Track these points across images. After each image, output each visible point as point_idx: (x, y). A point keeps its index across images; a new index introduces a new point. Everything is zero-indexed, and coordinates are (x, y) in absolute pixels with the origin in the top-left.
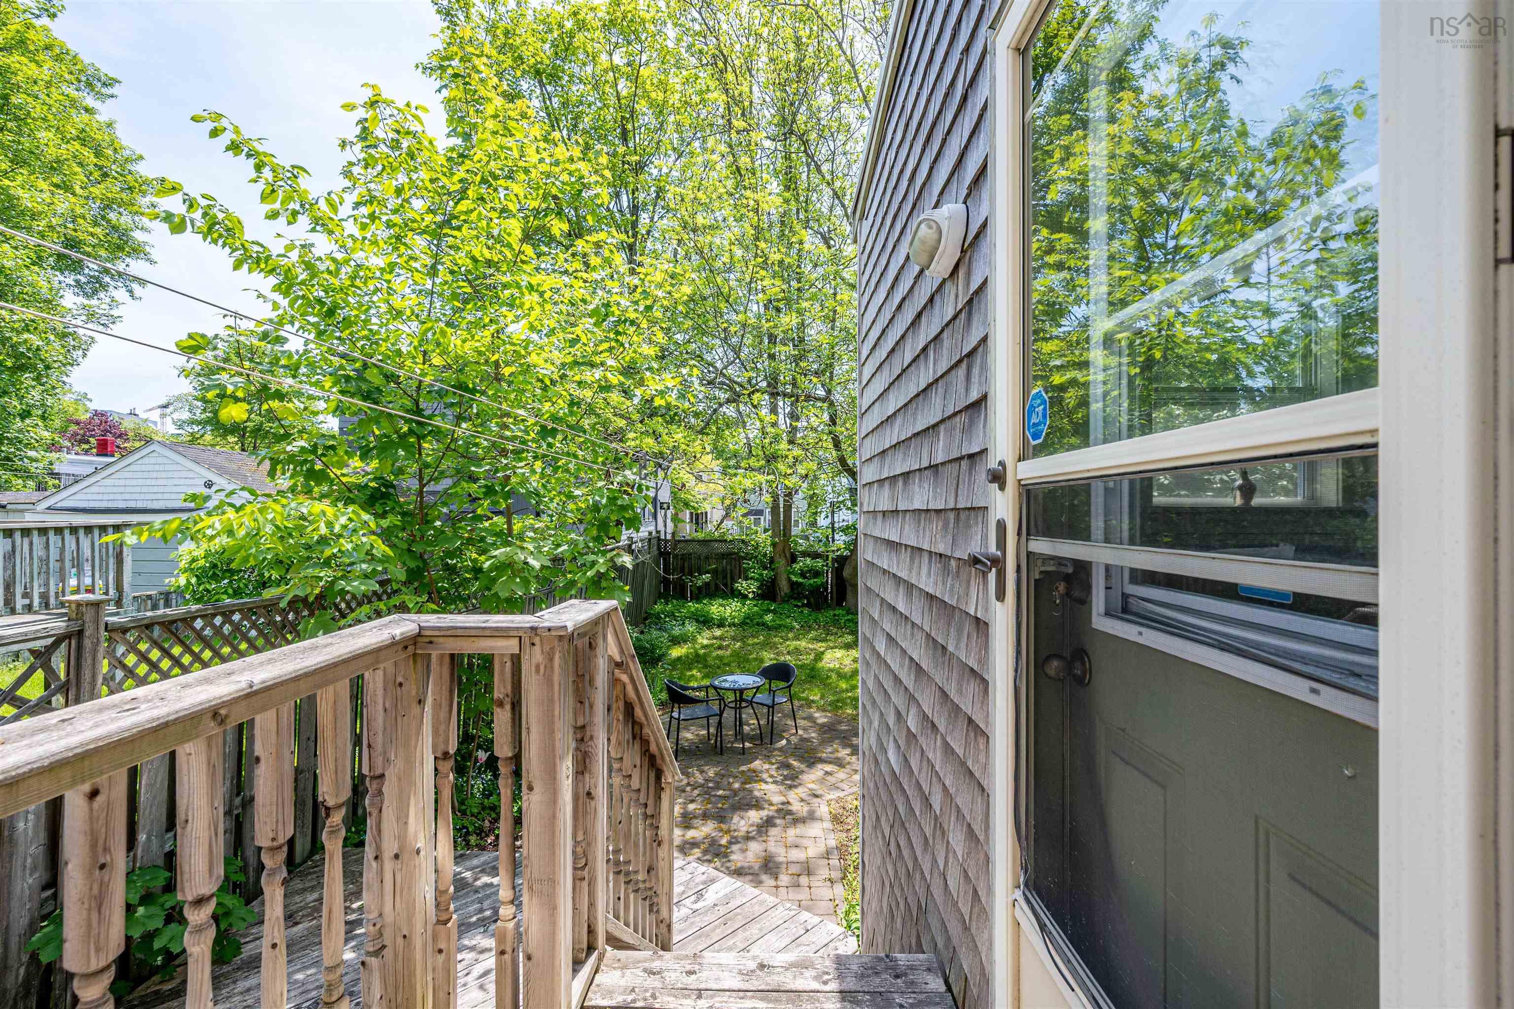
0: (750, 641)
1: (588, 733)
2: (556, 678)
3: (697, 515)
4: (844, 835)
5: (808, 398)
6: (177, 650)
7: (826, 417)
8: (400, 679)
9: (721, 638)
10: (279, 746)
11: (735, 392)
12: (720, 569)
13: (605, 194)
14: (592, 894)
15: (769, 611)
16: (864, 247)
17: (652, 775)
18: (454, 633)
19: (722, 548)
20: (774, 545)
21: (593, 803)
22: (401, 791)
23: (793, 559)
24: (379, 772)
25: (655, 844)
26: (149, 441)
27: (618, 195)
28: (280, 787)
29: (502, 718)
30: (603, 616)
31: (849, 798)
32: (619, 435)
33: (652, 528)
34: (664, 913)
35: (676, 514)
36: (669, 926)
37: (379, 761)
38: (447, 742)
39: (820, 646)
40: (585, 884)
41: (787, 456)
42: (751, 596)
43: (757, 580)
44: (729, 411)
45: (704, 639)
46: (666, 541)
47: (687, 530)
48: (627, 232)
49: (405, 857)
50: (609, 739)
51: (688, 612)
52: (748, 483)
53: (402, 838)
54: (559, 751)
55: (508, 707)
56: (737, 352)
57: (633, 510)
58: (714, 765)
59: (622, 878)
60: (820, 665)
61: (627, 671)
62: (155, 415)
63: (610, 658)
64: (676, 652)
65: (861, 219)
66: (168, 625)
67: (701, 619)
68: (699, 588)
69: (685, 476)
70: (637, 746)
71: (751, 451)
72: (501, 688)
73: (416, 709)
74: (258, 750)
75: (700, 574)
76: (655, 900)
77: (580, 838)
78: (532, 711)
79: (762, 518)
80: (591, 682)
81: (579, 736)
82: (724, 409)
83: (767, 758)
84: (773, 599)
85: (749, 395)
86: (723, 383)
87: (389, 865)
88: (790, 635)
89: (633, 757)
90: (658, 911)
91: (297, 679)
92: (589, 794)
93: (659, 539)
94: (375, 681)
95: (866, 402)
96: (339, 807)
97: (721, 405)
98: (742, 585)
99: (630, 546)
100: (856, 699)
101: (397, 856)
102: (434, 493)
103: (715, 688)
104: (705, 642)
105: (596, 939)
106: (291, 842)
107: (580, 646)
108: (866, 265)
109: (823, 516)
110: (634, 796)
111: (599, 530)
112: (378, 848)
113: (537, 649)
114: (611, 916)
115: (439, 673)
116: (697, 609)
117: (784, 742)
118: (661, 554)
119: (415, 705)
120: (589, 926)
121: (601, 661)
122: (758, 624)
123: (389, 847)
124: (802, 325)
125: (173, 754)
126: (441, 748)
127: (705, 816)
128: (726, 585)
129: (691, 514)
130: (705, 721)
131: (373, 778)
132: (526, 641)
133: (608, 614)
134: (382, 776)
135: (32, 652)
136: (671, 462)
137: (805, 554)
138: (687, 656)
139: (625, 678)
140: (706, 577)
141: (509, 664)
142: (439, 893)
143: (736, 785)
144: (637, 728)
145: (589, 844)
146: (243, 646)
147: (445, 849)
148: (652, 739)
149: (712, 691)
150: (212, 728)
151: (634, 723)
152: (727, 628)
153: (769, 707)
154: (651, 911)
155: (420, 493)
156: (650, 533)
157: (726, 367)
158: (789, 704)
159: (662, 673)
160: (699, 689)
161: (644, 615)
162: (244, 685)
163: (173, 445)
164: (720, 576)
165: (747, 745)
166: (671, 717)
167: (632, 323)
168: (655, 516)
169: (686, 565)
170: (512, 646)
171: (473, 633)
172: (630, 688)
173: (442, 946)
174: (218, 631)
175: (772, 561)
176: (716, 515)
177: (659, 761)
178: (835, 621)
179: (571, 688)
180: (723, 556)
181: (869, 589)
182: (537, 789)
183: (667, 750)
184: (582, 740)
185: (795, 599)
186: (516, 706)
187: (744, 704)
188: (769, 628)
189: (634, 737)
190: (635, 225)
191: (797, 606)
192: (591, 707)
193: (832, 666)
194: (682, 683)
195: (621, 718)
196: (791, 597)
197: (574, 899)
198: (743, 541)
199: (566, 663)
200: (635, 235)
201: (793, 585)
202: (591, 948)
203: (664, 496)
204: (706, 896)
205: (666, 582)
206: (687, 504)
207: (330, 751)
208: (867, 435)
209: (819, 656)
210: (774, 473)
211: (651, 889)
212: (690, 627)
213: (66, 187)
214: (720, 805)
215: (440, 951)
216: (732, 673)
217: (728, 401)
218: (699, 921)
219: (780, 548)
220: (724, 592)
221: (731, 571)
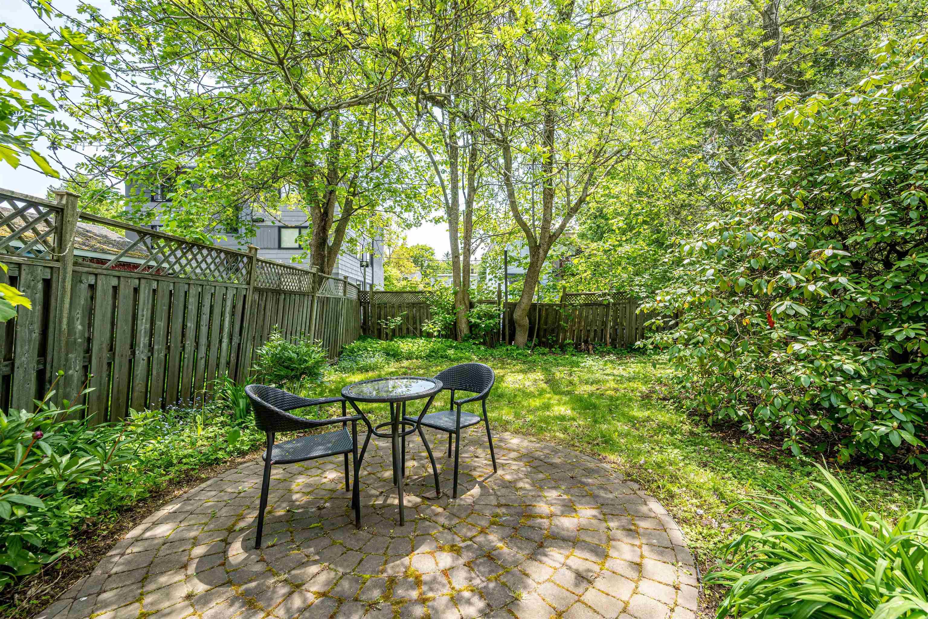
9: (408, 367)
12: (411, 315)
15: (452, 347)
19: (411, 299)
20: (455, 293)
23: (472, 305)
42: (436, 335)
43: (441, 322)
46: (366, 293)
51: (380, 347)
67: (391, 353)
68: (393, 330)
75: (394, 319)
84: (456, 338)
93: (359, 290)
98: (426, 325)
116: (389, 346)
118: (361, 303)
128: (415, 328)
137: (480, 302)
140: (399, 322)
152: (415, 360)
153: (451, 432)
164: (411, 321)
169: (382, 313)
175: (454, 307)
178: (509, 355)
180: (413, 305)
185: (474, 339)
188: (451, 361)
191: (474, 344)
196: (470, 337)
198: (430, 292)
201: (472, 327)
205: (365, 327)
212: (379, 359)
219: (460, 296)
220: (414, 333)
221: (420, 317)
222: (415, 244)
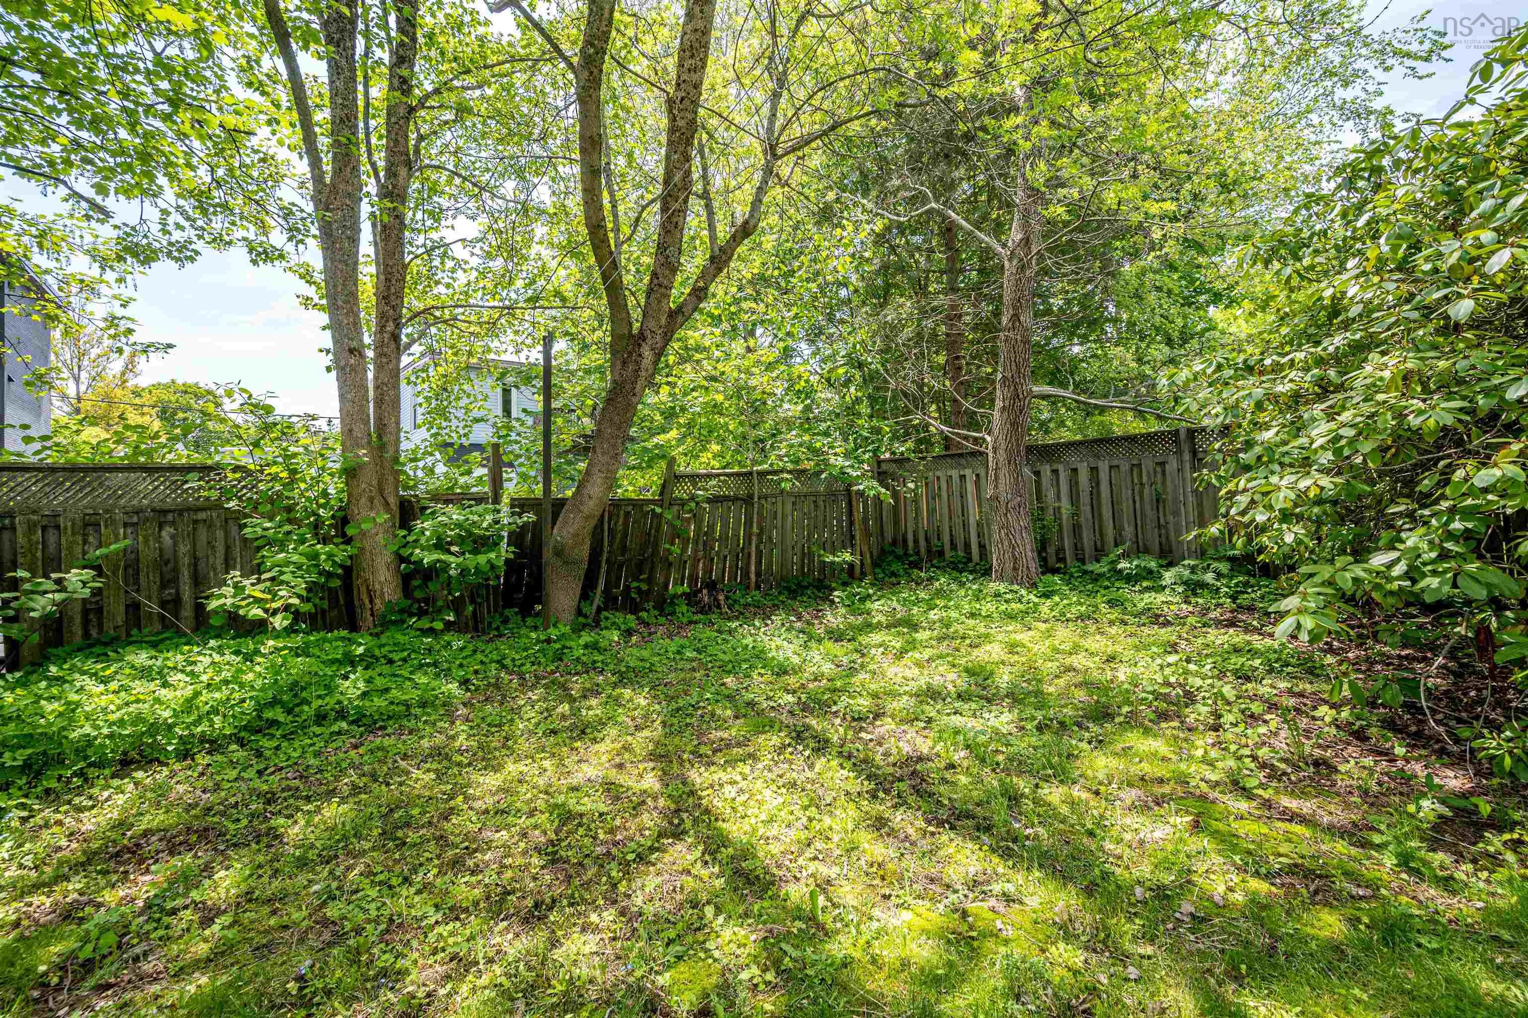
12: (148, 554)
20: (352, 471)
23: (411, 510)
42: (279, 622)
137: (439, 498)
164: (149, 579)
175: (343, 521)
185: (421, 614)
191: (426, 632)
196: (408, 612)
219: (368, 481)
220: (166, 624)
221: (195, 561)
222: (165, 380)
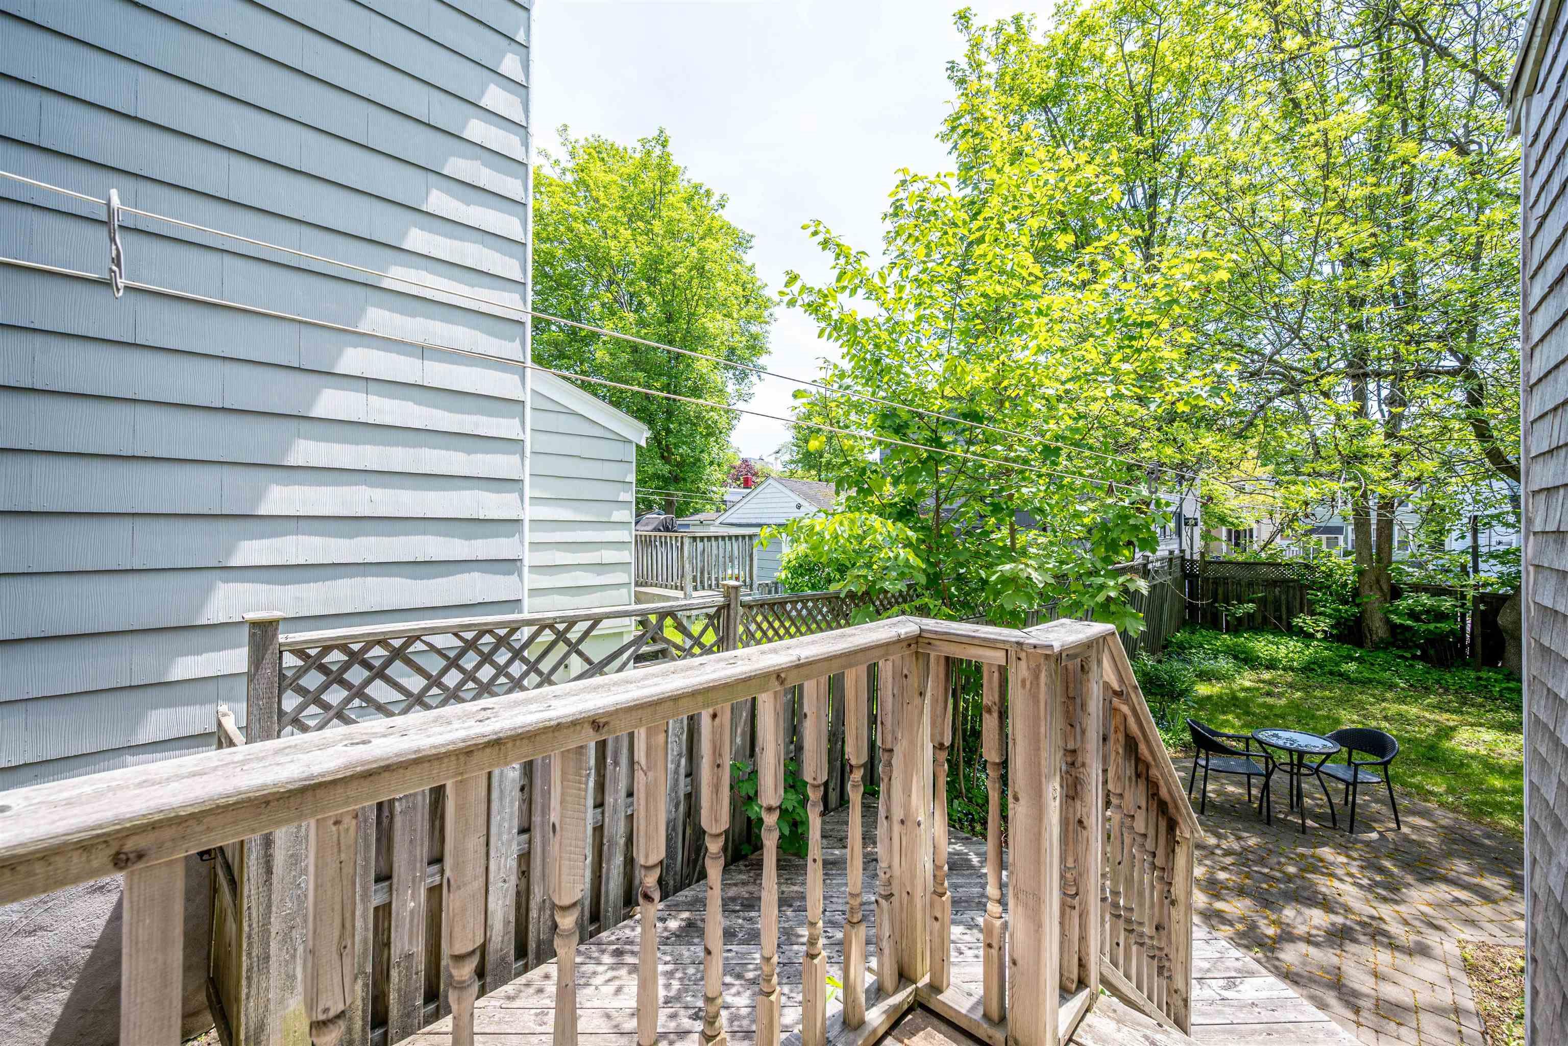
0: (1317, 693)
1: (1080, 759)
2: (1042, 697)
3: (1238, 533)
4: (1495, 1003)
5: (1422, 374)
6: (776, 624)
7: (1459, 396)
8: (905, 672)
9: (1270, 683)
10: (819, 709)
11: (1292, 380)
12: (1270, 598)
13: (1115, 193)
14: (1083, 927)
15: (1352, 659)
16: (1537, 135)
17: (1163, 825)
18: (948, 638)
19: (1274, 574)
20: (1361, 573)
21: (1085, 833)
22: (906, 766)
23: (1396, 593)
24: (889, 746)
25: (1166, 902)
26: (767, 477)
27: (1131, 191)
28: (819, 739)
29: (990, 724)
30: (1097, 640)
31: (1507, 951)
32: (1132, 446)
33: (1175, 547)
34: (1179, 984)
35: (1208, 531)
36: (1186, 1001)
37: (889, 738)
38: (942, 734)
39: (1448, 719)
40: (1076, 914)
41: (1380, 456)
42: (1319, 635)
43: (1330, 616)
44: (1286, 405)
45: (1246, 680)
46: (1192, 561)
47: (1223, 549)
48: (1142, 227)
49: (909, 823)
50: (1105, 771)
51: (1223, 645)
52: (1311, 493)
53: (907, 806)
54: (1045, 770)
55: (996, 715)
56: (1295, 332)
57: (1149, 529)
58: (1256, 834)
59: (1121, 924)
60: (1447, 744)
61: (1128, 701)
62: (771, 459)
63: (1107, 686)
64: (1203, 689)
65: (1529, 95)
66: (772, 605)
67: (1242, 656)
68: (1239, 620)
69: (1219, 488)
70: (1142, 786)
71: (1318, 452)
72: (989, 696)
73: (917, 700)
74: (806, 709)
75: (1240, 602)
76: (1167, 964)
77: (1070, 864)
78: (1018, 725)
79: (1341, 538)
80: (1083, 706)
81: (1069, 759)
82: (1277, 403)
83: (1344, 848)
84: (1360, 644)
85: (1316, 380)
86: (1274, 373)
87: (897, 827)
88: (1388, 695)
89: (1136, 797)
90: (1169, 978)
91: (830, 659)
92: (1080, 822)
93: (1183, 558)
94: (886, 670)
95: (1538, 367)
96: (859, 767)
97: (1270, 400)
98: (1302, 620)
99: (1145, 565)
100: (1520, 807)
101: (902, 822)
102: (947, 510)
103: (1260, 742)
104: (1247, 684)
105: (1088, 976)
106: (826, 784)
107: (1070, 667)
108: (1539, 162)
109: (1455, 534)
110: (1139, 839)
111: (1107, 550)
112: (888, 810)
113: (1023, 664)
114: (1107, 960)
115: (937, 670)
116: (1236, 644)
117: (1374, 836)
118: (1185, 576)
119: (916, 695)
120: (1080, 960)
121: (1095, 687)
122: (1331, 673)
123: (897, 814)
124: (1412, 276)
125: (754, 699)
126: (938, 738)
127: (1241, 892)
128: (1279, 619)
129: (1229, 531)
130: (1245, 779)
131: (885, 750)
132: (1012, 654)
133: (1104, 638)
134: (891, 751)
135: (707, 615)
136: (1196, 472)
137: (1417, 588)
138: (1220, 697)
139: (1125, 709)
140: (1250, 607)
141: (996, 675)
142: (937, 867)
143: (1292, 869)
144: (1141, 767)
145: (1080, 875)
146: (814, 626)
147: (939, 827)
148: (1162, 783)
149: (1254, 745)
150: (776, 686)
151: (1138, 760)
152: (1281, 672)
153: (1348, 784)
154: (1160, 973)
155: (937, 512)
156: (1171, 552)
157: (1278, 352)
158: (1384, 786)
159: (1183, 713)
160: (1238, 738)
161: (1163, 642)
162: (794, 658)
163: (779, 480)
164: (1271, 608)
165: (1309, 822)
166: (1196, 763)
167: (1150, 324)
168: (1179, 535)
169: (1220, 591)
170: (998, 657)
171: (964, 640)
172: (1131, 721)
173: (939, 915)
174: (799, 613)
175: (1356, 592)
176: (1264, 532)
177: (1172, 810)
178: (1482, 688)
179: (1059, 708)
180: (1275, 583)
181: (1545, 651)
182: (1022, 801)
183: (1182, 800)
184: (1073, 764)
185: (1398, 648)
186: (1003, 715)
187: (1304, 771)
188: (1351, 681)
189: (1138, 776)
190: (1152, 216)
191: (1402, 657)
192: (1083, 732)
193: (1471, 750)
194: (1212, 727)
195: (1121, 751)
196: (1393, 644)
197: (1062, 924)
198: (1307, 566)
199: (1053, 682)
200: (1152, 228)
201: (1395, 628)
202: (1082, 983)
203: (1191, 509)
204: (1241, 987)
205: (1192, 608)
206: (1222, 520)
207: (853, 720)
208: (1542, 417)
209: (1446, 732)
210: (1356, 479)
211: (1161, 949)
212: (1224, 664)
213: (728, 315)
214: (1265, 886)
215: (936, 919)
216: (1286, 728)
217: (1282, 393)
218: (1229, 1014)
219: (1371, 577)
220: (1276, 627)
221: (1288, 602)
